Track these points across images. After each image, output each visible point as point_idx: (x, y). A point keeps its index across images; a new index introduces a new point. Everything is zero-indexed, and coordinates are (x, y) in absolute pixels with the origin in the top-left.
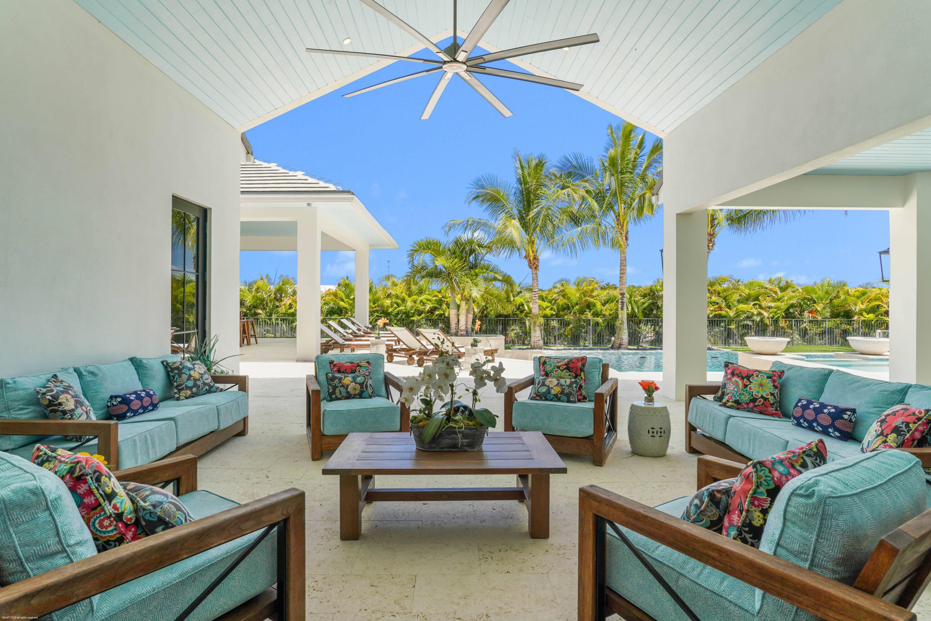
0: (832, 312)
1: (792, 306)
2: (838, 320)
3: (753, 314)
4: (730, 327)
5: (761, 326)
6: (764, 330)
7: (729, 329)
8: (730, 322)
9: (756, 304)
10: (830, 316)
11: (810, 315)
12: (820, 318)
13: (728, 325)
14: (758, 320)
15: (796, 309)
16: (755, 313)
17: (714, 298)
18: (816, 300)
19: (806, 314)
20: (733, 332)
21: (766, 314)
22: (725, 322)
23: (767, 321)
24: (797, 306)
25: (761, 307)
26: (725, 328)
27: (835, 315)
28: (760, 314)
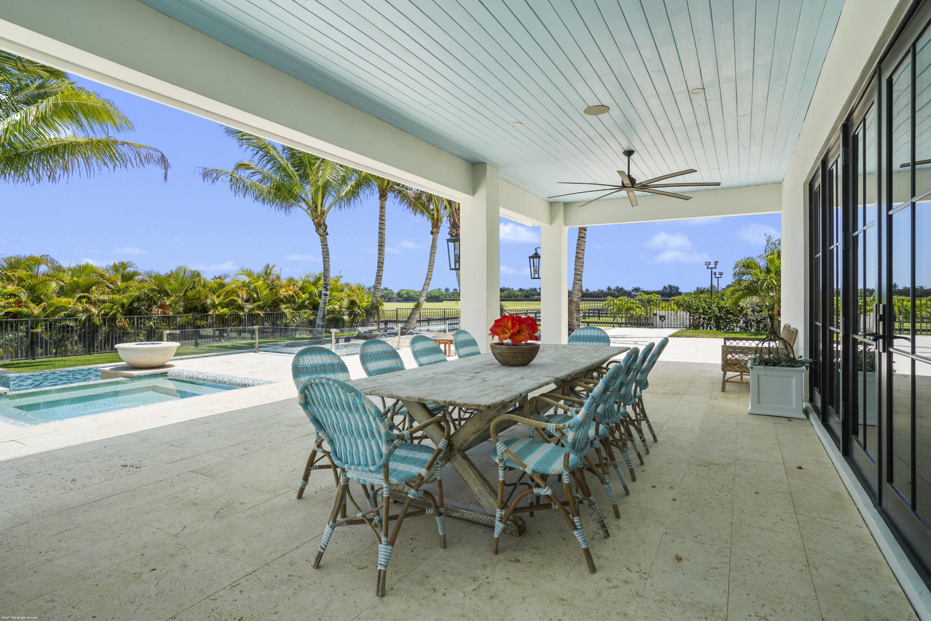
0: (185, 306)
1: (138, 299)
2: (190, 316)
3: (77, 312)
4: (35, 331)
5: (89, 326)
6: (93, 332)
7: (33, 334)
8: (35, 324)
9: (84, 297)
10: (184, 311)
11: (160, 310)
12: (171, 314)
13: (32, 328)
14: (83, 318)
15: (144, 302)
16: (81, 309)
17: (10, 288)
18: (169, 292)
19: (155, 309)
20: (42, 338)
21: (94, 310)
22: (27, 324)
23: (97, 321)
24: (144, 300)
25: (89, 301)
26: (27, 333)
27: (187, 310)
28: (86, 311)
